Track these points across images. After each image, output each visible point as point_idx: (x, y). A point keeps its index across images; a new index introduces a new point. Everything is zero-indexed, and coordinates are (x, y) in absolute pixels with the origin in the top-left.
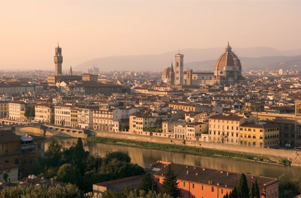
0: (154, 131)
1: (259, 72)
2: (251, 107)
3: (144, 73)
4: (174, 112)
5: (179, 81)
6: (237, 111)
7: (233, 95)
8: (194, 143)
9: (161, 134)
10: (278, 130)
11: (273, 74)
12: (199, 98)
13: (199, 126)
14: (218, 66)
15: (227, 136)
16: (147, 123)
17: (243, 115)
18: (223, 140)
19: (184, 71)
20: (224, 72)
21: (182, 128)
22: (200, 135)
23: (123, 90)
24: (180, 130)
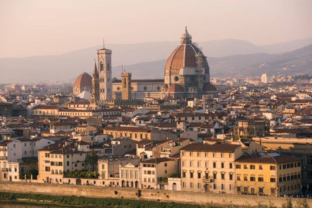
0: (84, 177)
1: (228, 80)
2: (248, 129)
3: (38, 86)
4: (117, 143)
5: (106, 95)
6: (227, 136)
7: (208, 113)
8: (157, 194)
9: (97, 181)
10: (299, 165)
11: (251, 82)
12: (152, 120)
13: (162, 164)
14: (171, 68)
15: (212, 178)
16: (70, 164)
17: (239, 142)
18: (206, 186)
19: (112, 78)
20: (181, 77)
21: (133, 169)
22: (166, 180)
23: (14, 111)
24: (131, 173)
